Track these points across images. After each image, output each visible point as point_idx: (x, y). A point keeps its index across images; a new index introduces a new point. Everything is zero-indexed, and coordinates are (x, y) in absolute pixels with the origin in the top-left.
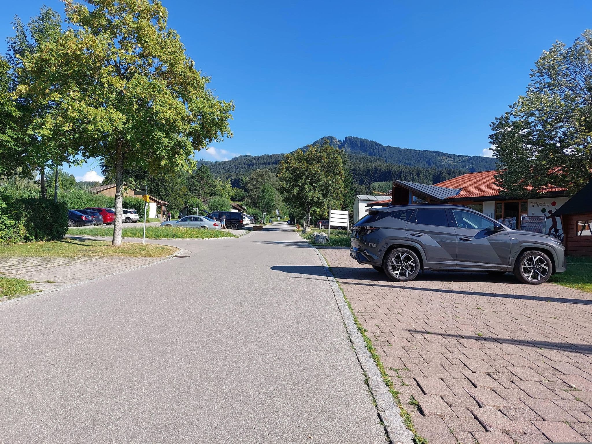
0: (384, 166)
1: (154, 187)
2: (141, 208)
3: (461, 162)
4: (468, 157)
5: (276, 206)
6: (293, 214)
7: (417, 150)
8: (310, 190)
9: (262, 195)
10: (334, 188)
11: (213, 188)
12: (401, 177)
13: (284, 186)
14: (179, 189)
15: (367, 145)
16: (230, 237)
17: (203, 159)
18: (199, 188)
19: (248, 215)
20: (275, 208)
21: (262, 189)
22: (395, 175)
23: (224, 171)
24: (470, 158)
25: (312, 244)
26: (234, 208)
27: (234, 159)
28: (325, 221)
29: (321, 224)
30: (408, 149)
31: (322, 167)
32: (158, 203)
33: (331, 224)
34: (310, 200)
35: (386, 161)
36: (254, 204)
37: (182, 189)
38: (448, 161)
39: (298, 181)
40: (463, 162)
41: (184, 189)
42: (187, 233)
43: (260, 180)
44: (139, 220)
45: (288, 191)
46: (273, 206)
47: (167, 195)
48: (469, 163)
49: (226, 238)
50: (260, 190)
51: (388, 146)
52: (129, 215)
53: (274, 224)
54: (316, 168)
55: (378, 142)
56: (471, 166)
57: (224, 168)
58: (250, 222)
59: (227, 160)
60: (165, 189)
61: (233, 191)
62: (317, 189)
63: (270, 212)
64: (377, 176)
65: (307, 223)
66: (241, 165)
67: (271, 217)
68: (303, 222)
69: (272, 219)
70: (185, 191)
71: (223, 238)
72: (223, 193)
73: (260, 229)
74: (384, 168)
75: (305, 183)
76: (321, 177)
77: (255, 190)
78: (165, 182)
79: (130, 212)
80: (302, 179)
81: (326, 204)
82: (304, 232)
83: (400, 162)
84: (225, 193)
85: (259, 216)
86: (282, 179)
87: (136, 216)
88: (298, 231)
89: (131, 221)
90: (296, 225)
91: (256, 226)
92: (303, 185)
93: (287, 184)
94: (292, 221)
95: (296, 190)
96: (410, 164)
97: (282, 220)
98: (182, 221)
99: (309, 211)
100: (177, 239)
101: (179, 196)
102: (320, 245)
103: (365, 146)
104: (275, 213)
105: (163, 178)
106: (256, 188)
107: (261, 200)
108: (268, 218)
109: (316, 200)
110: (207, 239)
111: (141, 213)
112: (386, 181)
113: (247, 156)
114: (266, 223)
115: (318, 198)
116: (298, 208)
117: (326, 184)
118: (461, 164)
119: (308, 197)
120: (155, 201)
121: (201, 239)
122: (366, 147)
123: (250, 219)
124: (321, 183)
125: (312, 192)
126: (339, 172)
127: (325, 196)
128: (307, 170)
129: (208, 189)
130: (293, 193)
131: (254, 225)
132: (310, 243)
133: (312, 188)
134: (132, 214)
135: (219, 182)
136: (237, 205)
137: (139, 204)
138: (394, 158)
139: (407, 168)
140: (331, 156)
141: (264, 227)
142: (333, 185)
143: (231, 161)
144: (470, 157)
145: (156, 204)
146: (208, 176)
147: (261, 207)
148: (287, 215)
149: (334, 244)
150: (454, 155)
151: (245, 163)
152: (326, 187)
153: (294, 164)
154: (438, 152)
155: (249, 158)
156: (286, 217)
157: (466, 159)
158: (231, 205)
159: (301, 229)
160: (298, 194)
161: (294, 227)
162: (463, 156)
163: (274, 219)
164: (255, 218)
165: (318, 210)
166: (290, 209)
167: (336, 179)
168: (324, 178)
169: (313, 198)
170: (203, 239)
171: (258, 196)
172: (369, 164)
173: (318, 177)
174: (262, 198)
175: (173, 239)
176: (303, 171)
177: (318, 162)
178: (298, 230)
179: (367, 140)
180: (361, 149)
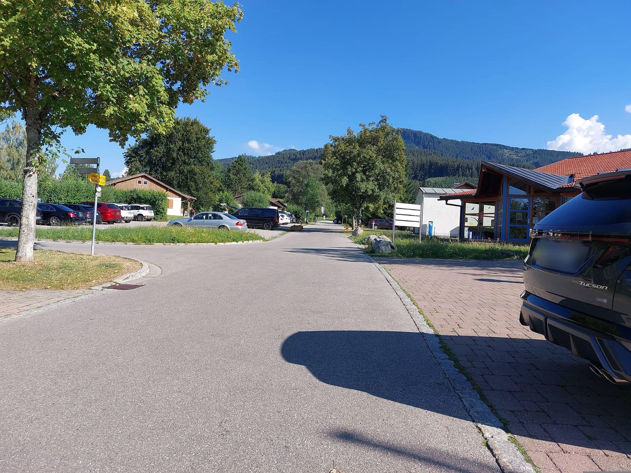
0: (440, 160)
1: (183, 180)
2: (157, 203)
3: (524, 156)
4: (533, 150)
5: (321, 202)
6: (340, 212)
7: (475, 143)
8: (362, 180)
9: (305, 190)
10: (393, 177)
11: (250, 183)
12: (458, 172)
13: (330, 175)
14: (212, 183)
15: (421, 137)
16: (255, 241)
17: (245, 154)
18: (235, 182)
19: (287, 213)
20: (320, 205)
21: (306, 182)
22: (452, 169)
23: (267, 166)
24: (535, 152)
25: (370, 253)
26: (273, 204)
27: (278, 153)
28: (378, 220)
29: (374, 223)
30: (466, 142)
31: (379, 151)
32: (183, 198)
33: (397, 223)
34: (363, 193)
35: (442, 155)
36: (295, 199)
37: (215, 183)
38: (510, 154)
39: (347, 169)
40: (527, 155)
41: (217, 184)
42: (193, 235)
43: (304, 173)
44: (154, 218)
45: (335, 182)
46: (317, 202)
47: (197, 190)
48: (534, 157)
49: (251, 242)
50: (304, 184)
51: (444, 139)
52: (141, 212)
53: (319, 223)
54: (371, 152)
55: (434, 135)
56: (536, 161)
57: (267, 163)
58: (289, 221)
59: (270, 155)
60: (196, 182)
61: (273, 187)
62: (371, 179)
63: (314, 209)
64: (433, 171)
65: (358, 222)
66: (285, 160)
67: (315, 216)
68: (352, 221)
69: (316, 218)
70: (218, 185)
71: (245, 242)
72: (261, 188)
73: (300, 229)
74: (440, 162)
75: (357, 172)
76: (377, 163)
77: (298, 184)
78: (195, 174)
79: (143, 208)
80: (352, 166)
81: (383, 198)
82: (355, 233)
83: (457, 156)
84: (264, 187)
85: (301, 214)
86: (327, 167)
87: (151, 212)
88: (346, 232)
89: (144, 220)
90: (343, 224)
91: (294, 226)
92: (354, 174)
93: (334, 172)
94: (339, 220)
95: (345, 181)
96: (468, 158)
97: (328, 218)
98: (195, 218)
99: (360, 207)
100: (178, 244)
101: (211, 191)
102: (382, 256)
103: (419, 138)
104: (320, 211)
105: (193, 169)
106: (299, 182)
107: (303, 196)
108: (312, 216)
109: (370, 193)
110: (222, 244)
111: (157, 209)
112: (442, 176)
113: (292, 150)
114: (310, 222)
115: (372, 190)
116: (346, 204)
117: (383, 173)
118: (525, 158)
119: (360, 189)
120: (179, 196)
121: (213, 244)
122: (420, 140)
123: (289, 217)
124: (377, 171)
125: (365, 183)
126: (400, 157)
127: (381, 187)
128: (359, 155)
129: (245, 184)
130: (341, 184)
131: (293, 224)
132: (365, 251)
133: (364, 178)
134: (145, 211)
135: (257, 176)
136: (278, 201)
137: (155, 198)
138: (450, 151)
139: (465, 162)
140: (390, 138)
141: (305, 227)
142: (392, 173)
143: (274, 156)
144: (534, 150)
145: (180, 199)
146: (245, 169)
147: (304, 204)
148: (334, 214)
149: (403, 254)
150: (517, 148)
151: (289, 158)
152: (383, 176)
153: (343, 147)
154: (500, 145)
155: (294, 152)
156: (332, 215)
157: (530, 153)
158: (269, 201)
159: (350, 229)
160: (347, 185)
161: (341, 227)
162: (527, 149)
163: (319, 218)
164: (297, 216)
165: (371, 206)
166: (336, 207)
167: (396, 166)
168: (380, 165)
169: (366, 190)
170: (216, 243)
171: (301, 191)
172: (424, 158)
173: (373, 164)
174: (304, 194)
175: (172, 244)
176: (354, 156)
177: (373, 145)
178: (346, 230)
179: (421, 133)
180: (415, 142)
